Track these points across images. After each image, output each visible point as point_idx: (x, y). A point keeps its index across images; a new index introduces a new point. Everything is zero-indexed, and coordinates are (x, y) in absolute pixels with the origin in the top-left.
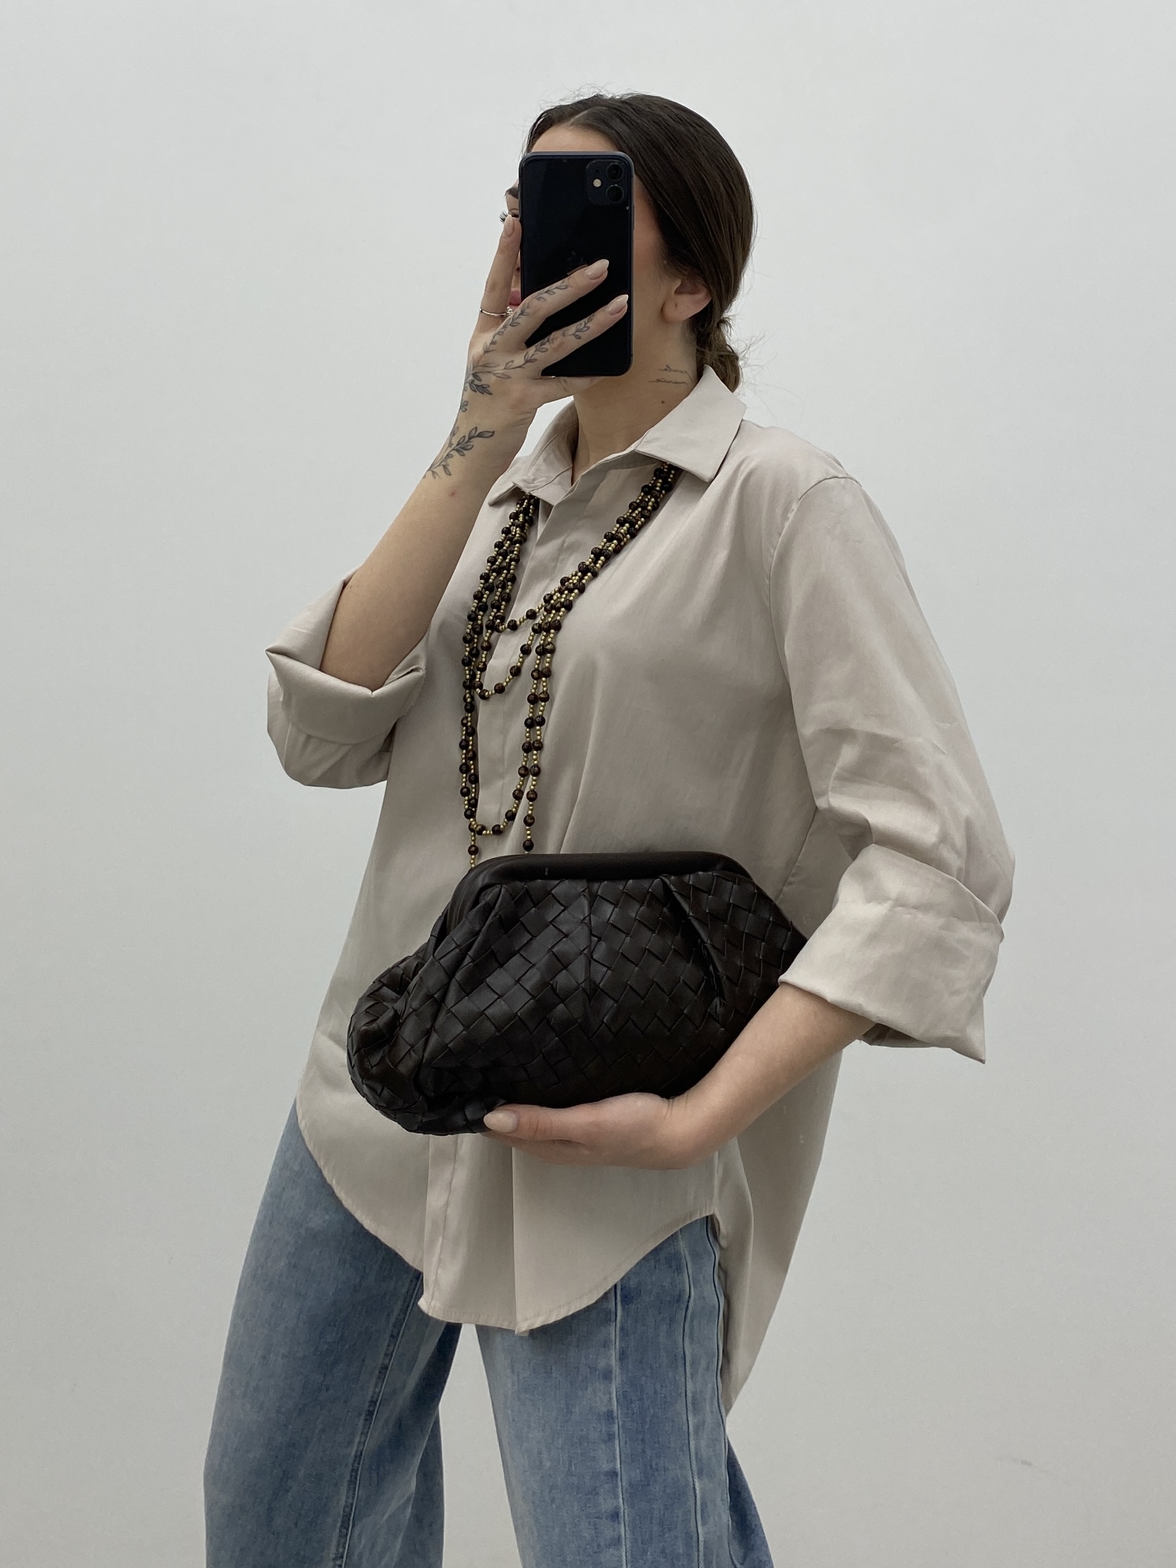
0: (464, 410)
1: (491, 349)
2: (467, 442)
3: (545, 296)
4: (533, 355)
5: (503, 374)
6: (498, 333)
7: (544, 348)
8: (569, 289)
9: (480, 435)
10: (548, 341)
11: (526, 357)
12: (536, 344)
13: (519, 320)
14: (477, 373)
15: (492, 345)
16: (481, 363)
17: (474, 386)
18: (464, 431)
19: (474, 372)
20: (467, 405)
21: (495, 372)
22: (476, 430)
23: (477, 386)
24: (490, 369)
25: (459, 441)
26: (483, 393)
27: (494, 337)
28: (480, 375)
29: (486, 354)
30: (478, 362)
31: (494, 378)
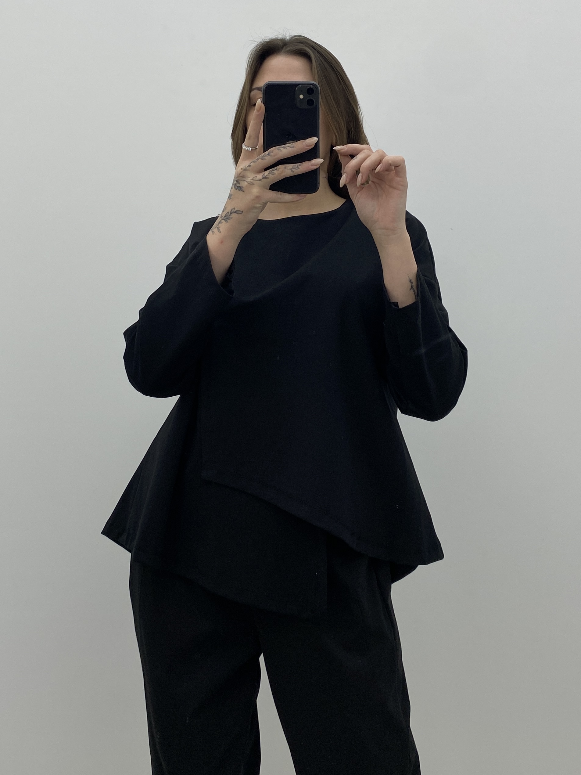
0: (230, 198)
1: (247, 169)
2: (230, 215)
3: (282, 149)
4: (267, 175)
5: (251, 182)
6: (253, 162)
7: (274, 173)
8: (294, 149)
9: (235, 212)
10: (276, 169)
11: (264, 176)
12: (269, 170)
13: (266, 158)
14: (238, 180)
15: (248, 167)
16: (241, 175)
17: (236, 187)
18: (229, 209)
19: (238, 179)
20: (231, 196)
21: (247, 181)
22: (234, 209)
23: (237, 186)
24: (245, 179)
25: (226, 215)
26: (240, 191)
27: (251, 163)
28: (240, 182)
29: (244, 172)
30: (240, 174)
31: (246, 183)
